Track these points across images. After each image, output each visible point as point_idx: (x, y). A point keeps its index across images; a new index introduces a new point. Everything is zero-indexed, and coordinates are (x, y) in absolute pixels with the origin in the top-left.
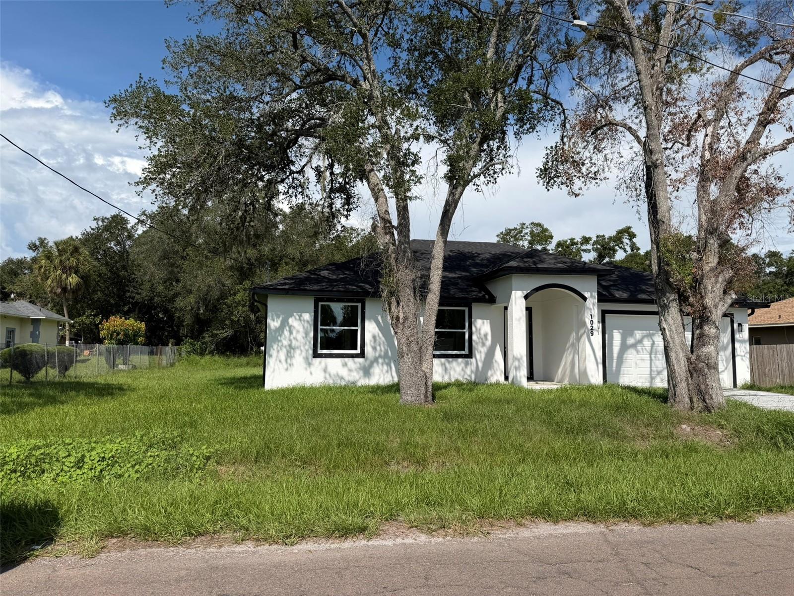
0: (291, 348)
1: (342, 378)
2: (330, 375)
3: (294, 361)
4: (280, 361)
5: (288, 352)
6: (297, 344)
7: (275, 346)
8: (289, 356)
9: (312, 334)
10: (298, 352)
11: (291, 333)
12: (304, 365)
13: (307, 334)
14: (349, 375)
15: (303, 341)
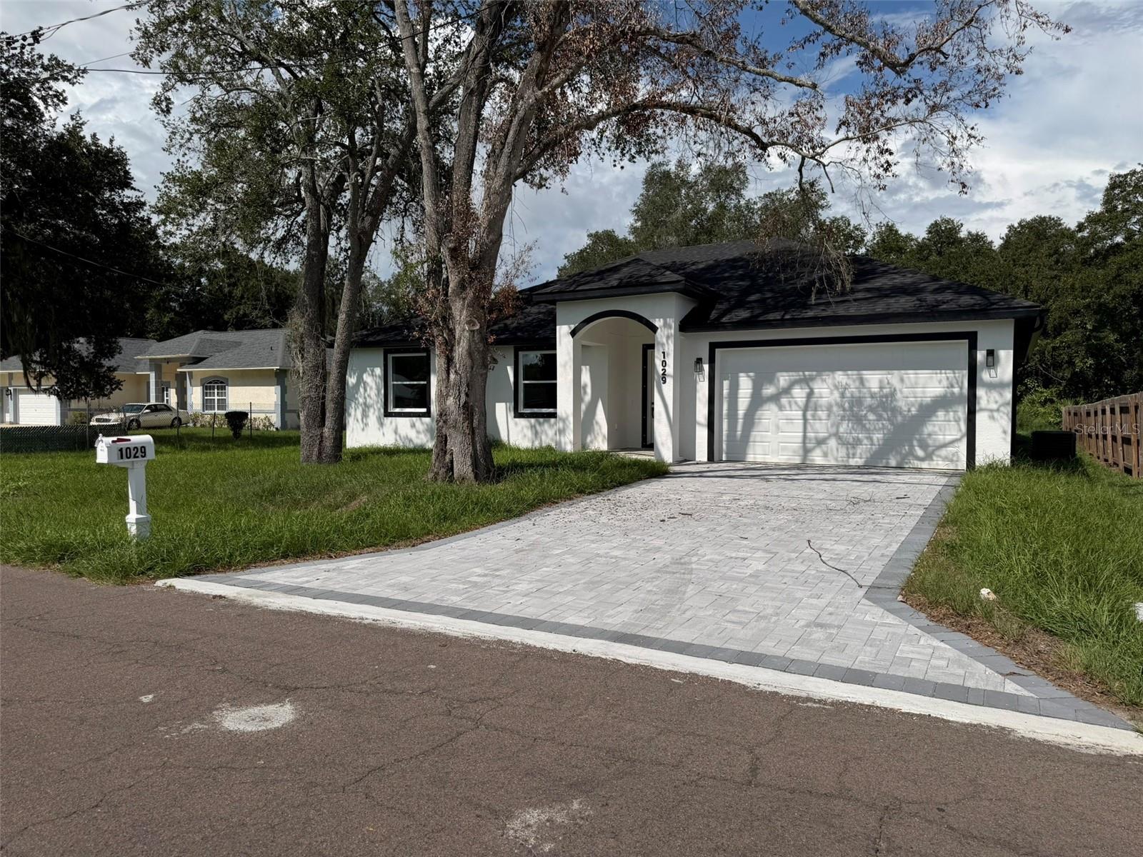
0: (366, 407)
1: (411, 440)
2: (400, 437)
3: (369, 420)
4: (357, 420)
5: (364, 411)
6: (372, 402)
7: (353, 405)
8: (365, 415)
9: (383, 391)
10: (372, 410)
11: (365, 390)
12: (377, 425)
13: (379, 391)
14: (417, 437)
15: (375, 398)
